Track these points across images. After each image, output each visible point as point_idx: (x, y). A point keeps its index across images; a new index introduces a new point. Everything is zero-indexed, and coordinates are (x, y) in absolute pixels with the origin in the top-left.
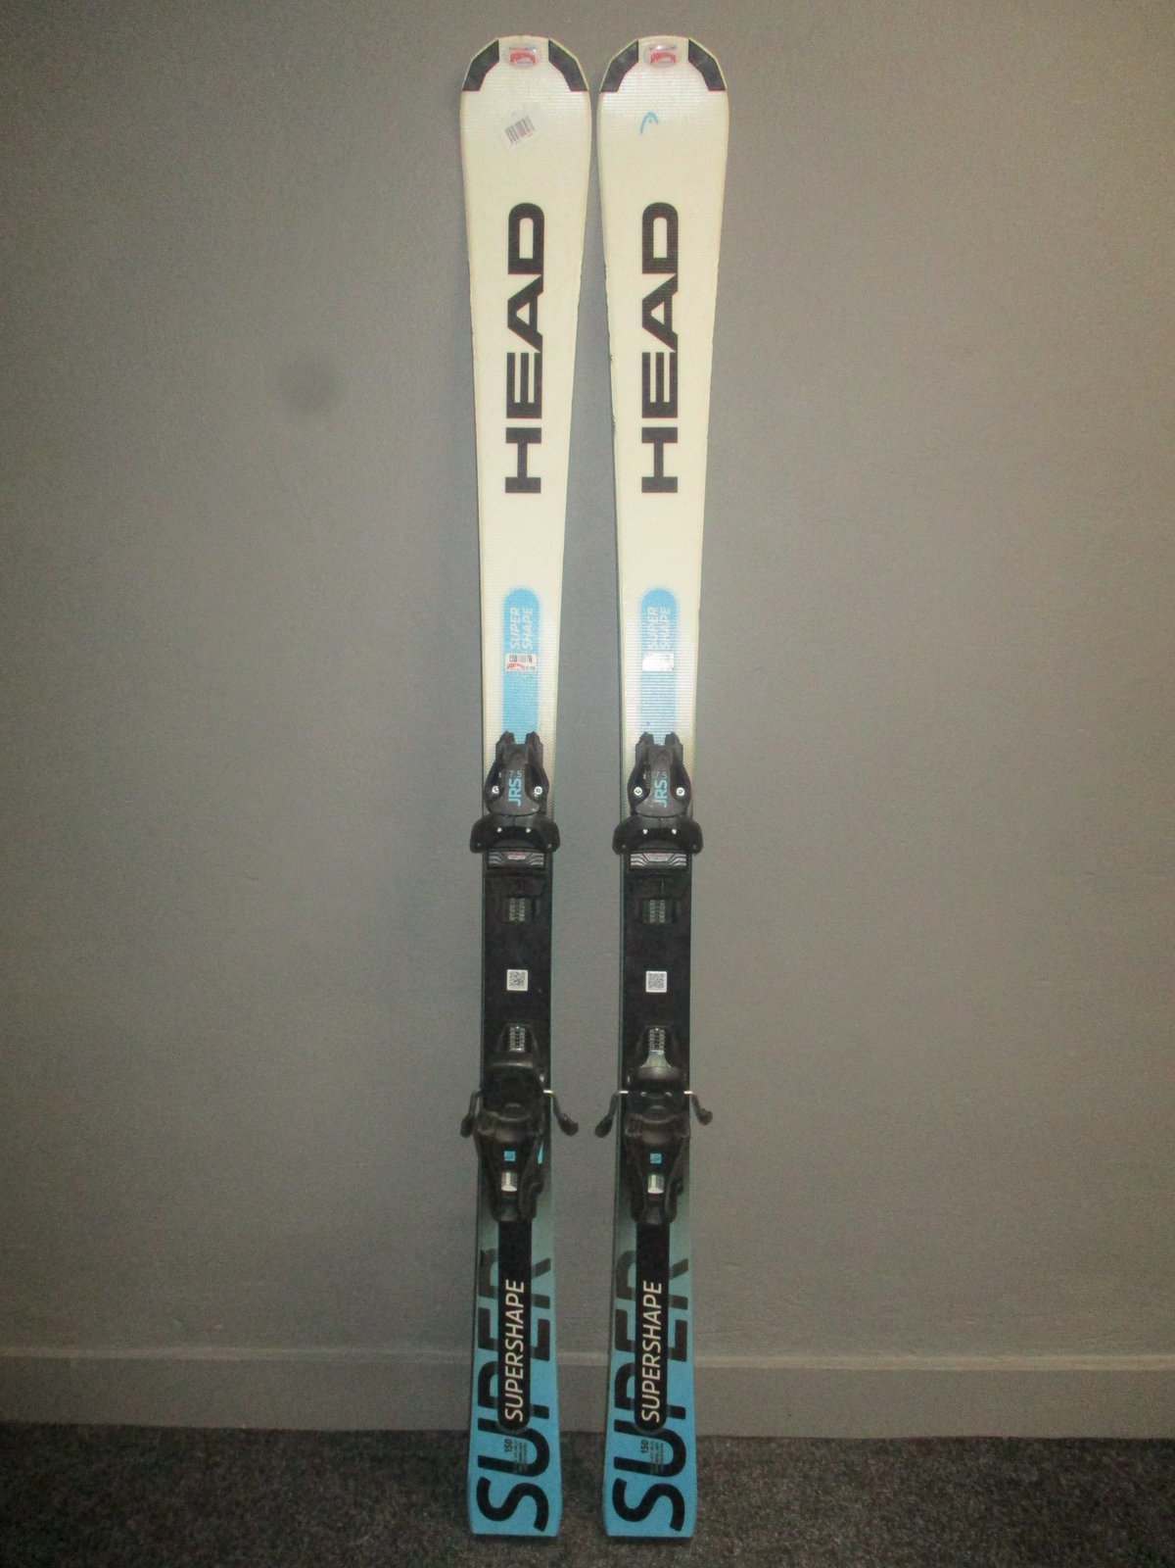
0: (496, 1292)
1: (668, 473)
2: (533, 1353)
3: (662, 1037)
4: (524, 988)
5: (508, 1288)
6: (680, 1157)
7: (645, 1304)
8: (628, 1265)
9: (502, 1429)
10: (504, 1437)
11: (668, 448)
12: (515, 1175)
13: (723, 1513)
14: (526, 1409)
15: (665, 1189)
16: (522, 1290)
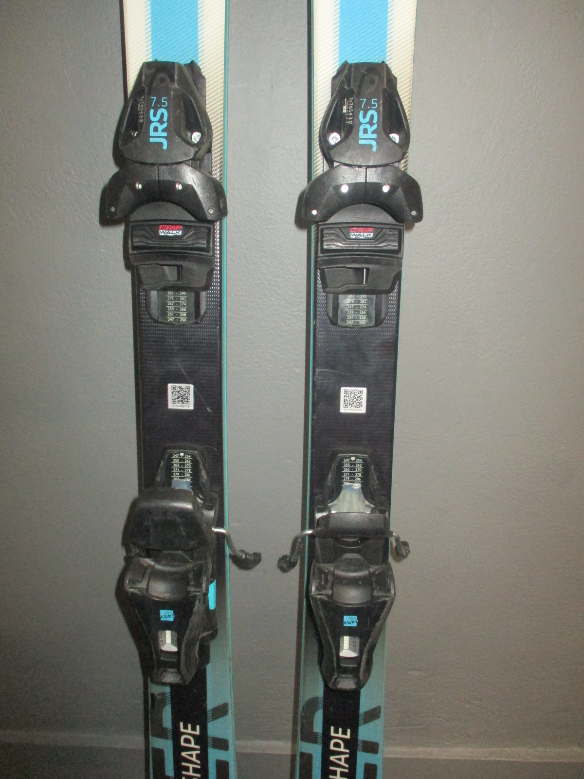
0: (170, 734)
3: (359, 467)
4: (190, 406)
5: (182, 730)
6: (380, 622)
7: (332, 748)
8: (313, 713)
12: (176, 634)
15: (361, 652)
16: (198, 732)
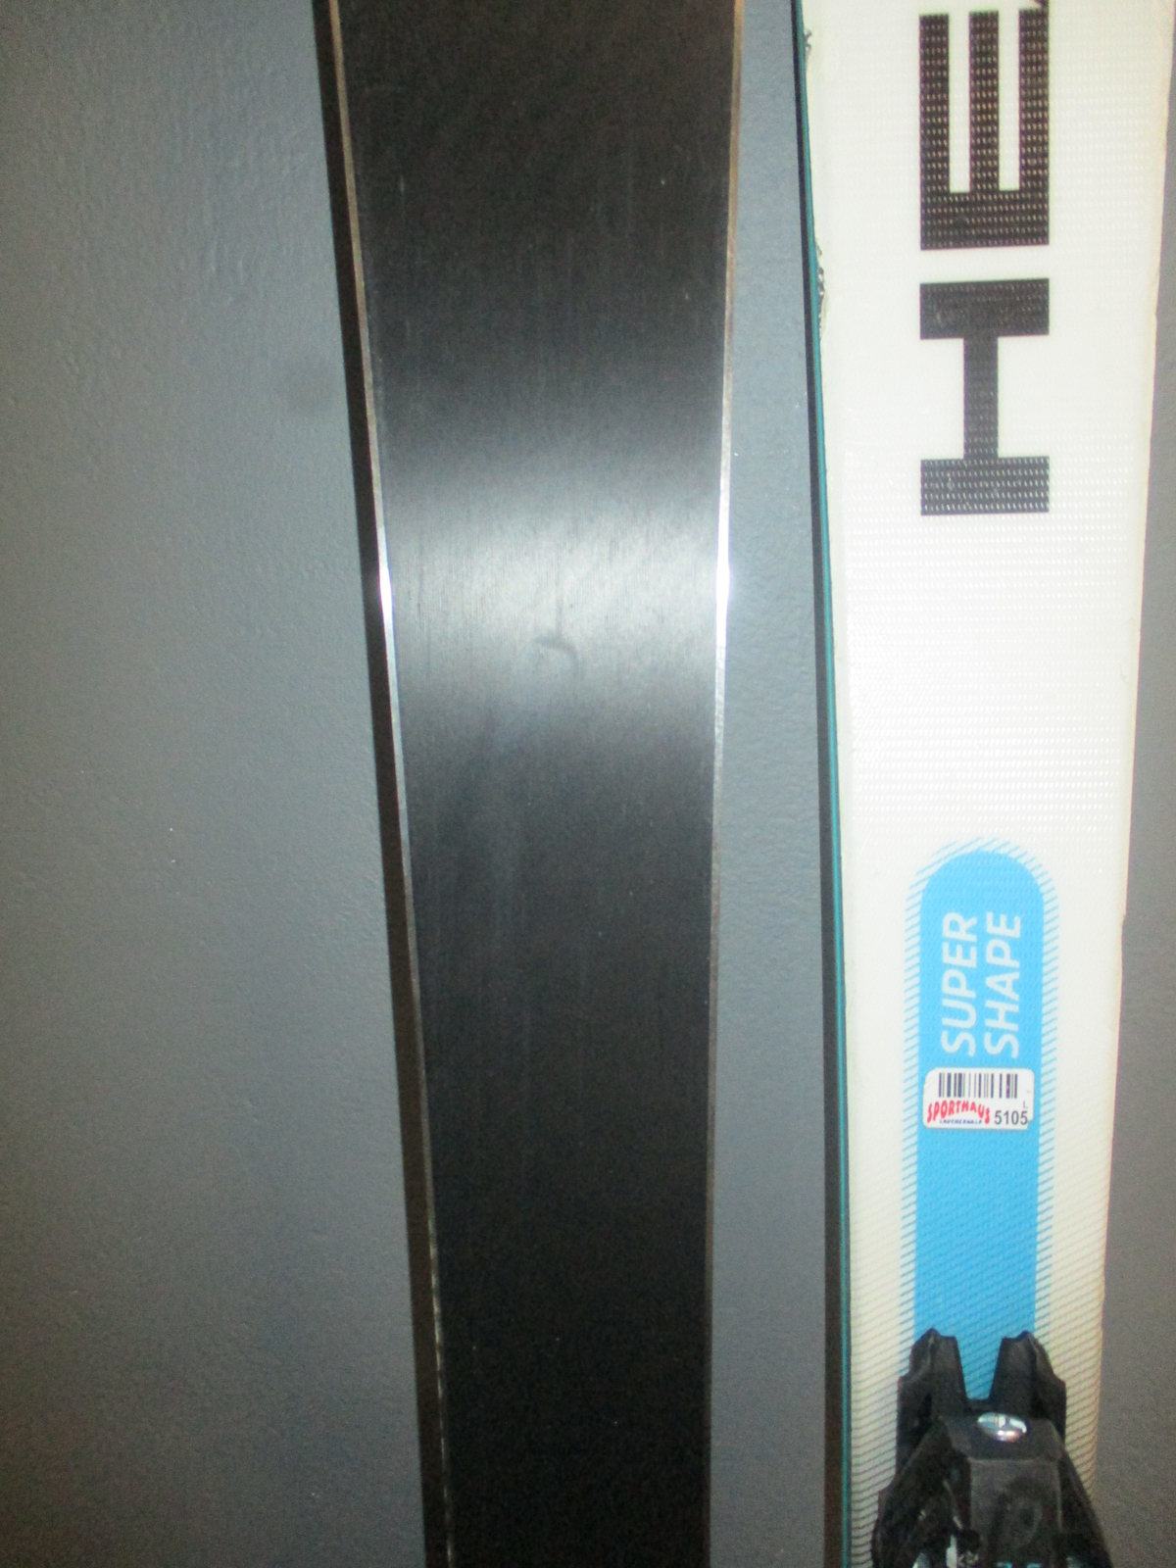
1: (1012, 443)
11: (1012, 351)
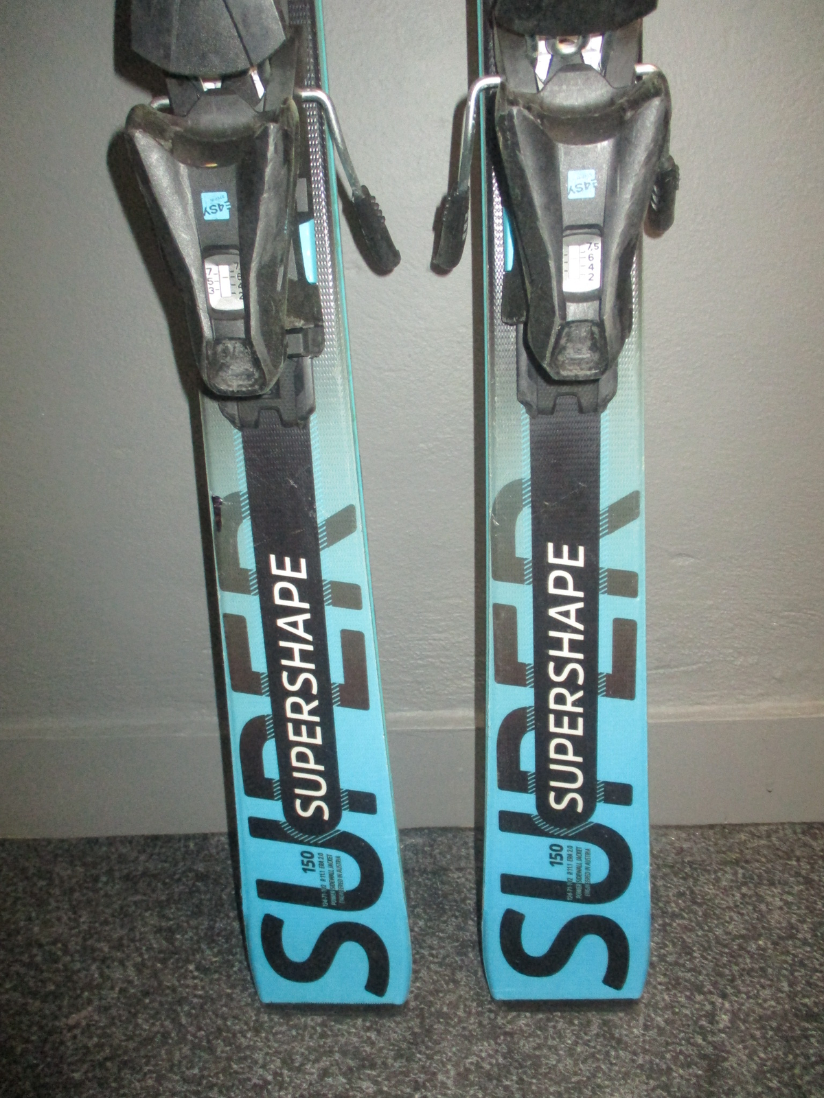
0: (254, 582)
2: (336, 695)
7: (552, 590)
9: (294, 833)
10: (300, 848)
13: (687, 950)
14: (333, 797)
16: (303, 575)
